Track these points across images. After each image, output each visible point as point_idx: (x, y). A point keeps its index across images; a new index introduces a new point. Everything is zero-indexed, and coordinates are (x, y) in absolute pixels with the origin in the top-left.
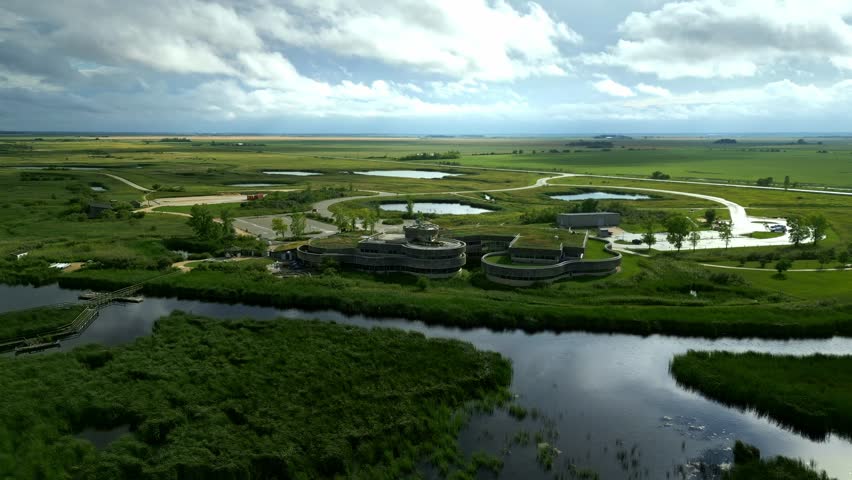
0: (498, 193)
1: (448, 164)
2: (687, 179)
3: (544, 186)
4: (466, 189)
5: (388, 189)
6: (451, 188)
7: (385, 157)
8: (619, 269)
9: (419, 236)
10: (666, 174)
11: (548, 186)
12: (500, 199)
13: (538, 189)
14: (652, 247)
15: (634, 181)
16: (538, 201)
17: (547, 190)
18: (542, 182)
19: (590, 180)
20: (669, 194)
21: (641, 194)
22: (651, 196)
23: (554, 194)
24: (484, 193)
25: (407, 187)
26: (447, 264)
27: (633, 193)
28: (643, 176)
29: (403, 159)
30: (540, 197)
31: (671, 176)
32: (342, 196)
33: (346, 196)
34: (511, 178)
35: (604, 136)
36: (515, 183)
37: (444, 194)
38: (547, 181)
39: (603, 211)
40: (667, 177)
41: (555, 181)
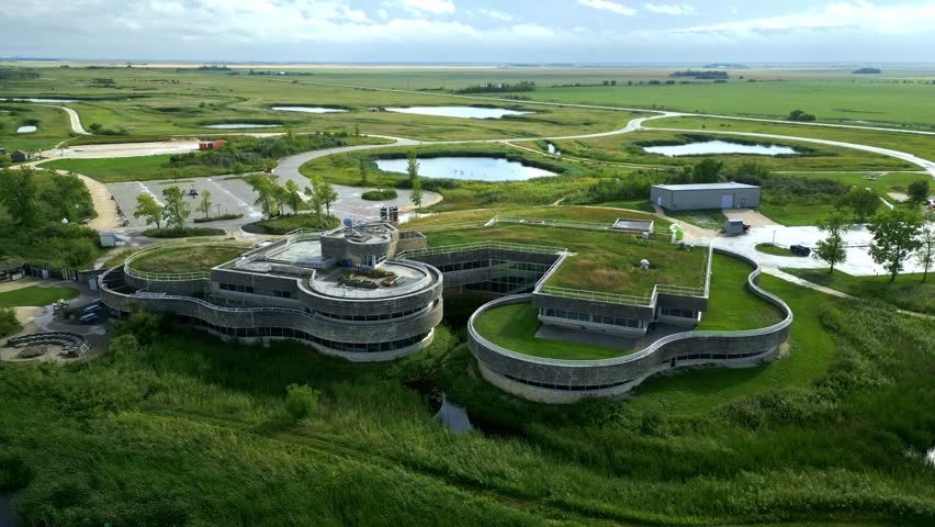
0: (568, 143)
1: (516, 98)
2: (841, 121)
3: (637, 131)
4: (524, 134)
5: (412, 135)
6: (503, 133)
7: (440, 89)
8: (785, 348)
9: (350, 256)
10: (810, 113)
11: (643, 131)
12: (569, 153)
13: (626, 136)
14: (838, 266)
15: (763, 123)
16: (625, 155)
17: (641, 138)
18: (635, 124)
19: (704, 122)
20: (822, 145)
21: (779, 144)
22: (795, 149)
23: (649, 144)
24: (548, 142)
25: (441, 132)
26: (391, 331)
27: (767, 144)
28: (775, 117)
29: (462, 92)
30: (630, 150)
31: (817, 117)
32: (339, 145)
33: (346, 145)
34: (593, 118)
35: (716, 65)
36: (596, 126)
37: (490, 142)
38: (643, 124)
39: (729, 179)
40: (811, 119)
41: (652, 123)
